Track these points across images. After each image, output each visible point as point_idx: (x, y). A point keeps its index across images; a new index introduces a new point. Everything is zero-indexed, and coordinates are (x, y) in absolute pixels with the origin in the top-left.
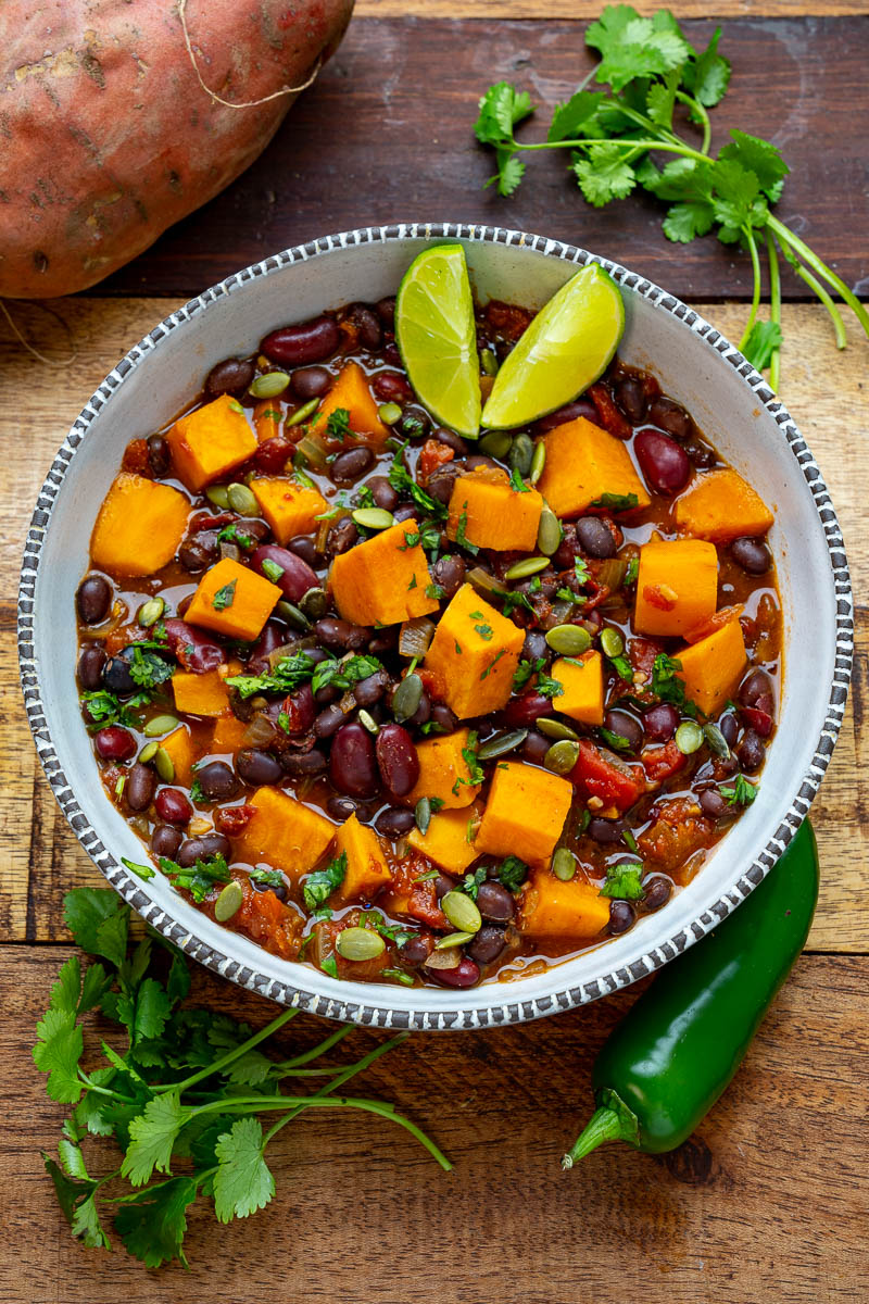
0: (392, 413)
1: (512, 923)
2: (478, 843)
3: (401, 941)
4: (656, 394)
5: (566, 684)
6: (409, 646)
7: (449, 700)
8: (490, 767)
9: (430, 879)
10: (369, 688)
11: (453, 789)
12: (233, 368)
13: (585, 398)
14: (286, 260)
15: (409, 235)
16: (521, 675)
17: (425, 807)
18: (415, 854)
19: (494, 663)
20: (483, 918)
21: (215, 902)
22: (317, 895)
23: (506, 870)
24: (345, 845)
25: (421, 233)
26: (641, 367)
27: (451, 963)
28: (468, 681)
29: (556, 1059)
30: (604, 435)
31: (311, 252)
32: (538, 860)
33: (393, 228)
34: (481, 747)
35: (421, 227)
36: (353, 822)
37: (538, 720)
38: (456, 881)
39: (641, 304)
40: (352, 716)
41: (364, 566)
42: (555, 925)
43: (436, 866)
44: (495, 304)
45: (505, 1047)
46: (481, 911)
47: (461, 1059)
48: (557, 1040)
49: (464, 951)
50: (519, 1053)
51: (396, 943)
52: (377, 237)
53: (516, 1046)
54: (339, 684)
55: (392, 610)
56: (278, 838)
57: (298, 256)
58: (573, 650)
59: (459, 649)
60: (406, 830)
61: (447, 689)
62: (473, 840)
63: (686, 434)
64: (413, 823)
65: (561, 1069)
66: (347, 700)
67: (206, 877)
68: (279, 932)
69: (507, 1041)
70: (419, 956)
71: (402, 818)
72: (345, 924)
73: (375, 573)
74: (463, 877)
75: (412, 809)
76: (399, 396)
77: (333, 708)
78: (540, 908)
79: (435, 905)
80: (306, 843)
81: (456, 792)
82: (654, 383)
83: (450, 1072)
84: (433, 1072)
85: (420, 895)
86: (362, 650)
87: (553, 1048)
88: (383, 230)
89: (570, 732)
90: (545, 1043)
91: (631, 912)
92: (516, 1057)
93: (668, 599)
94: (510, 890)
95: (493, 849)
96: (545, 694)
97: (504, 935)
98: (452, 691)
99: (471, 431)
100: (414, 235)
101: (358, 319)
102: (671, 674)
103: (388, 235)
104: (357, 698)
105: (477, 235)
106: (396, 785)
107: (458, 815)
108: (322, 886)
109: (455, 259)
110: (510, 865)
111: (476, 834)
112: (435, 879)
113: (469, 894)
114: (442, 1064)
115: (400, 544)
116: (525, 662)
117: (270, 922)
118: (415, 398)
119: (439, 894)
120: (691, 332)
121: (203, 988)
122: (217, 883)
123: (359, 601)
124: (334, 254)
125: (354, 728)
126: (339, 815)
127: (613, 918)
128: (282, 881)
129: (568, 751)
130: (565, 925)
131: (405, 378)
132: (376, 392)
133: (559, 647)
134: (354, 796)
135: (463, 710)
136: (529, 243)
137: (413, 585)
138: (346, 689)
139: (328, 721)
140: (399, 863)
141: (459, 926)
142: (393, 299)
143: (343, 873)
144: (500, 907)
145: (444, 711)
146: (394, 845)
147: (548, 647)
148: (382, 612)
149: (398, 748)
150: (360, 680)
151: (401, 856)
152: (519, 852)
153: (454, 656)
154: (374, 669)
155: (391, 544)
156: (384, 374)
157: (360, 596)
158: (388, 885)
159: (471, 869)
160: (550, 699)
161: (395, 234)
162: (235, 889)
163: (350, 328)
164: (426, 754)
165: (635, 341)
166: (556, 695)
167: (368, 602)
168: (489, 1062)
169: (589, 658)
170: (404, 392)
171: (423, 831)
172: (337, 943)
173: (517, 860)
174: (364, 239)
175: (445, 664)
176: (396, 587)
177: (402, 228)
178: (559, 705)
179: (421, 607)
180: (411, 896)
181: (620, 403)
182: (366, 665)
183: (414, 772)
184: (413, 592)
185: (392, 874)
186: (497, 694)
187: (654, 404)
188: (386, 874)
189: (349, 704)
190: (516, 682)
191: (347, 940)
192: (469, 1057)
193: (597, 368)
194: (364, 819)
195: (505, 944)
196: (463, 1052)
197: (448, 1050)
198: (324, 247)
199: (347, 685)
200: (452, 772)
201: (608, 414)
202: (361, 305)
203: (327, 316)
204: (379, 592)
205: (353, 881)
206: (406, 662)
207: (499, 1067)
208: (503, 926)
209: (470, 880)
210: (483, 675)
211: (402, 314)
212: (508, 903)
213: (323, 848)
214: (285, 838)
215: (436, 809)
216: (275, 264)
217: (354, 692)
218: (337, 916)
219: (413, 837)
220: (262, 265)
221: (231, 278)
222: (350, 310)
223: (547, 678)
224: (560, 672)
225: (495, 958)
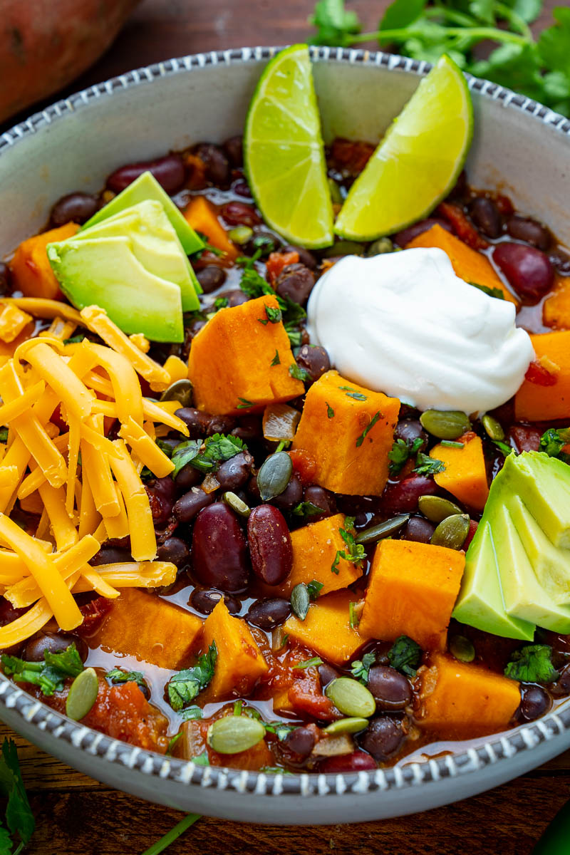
0: (243, 234)
1: (409, 710)
2: (364, 625)
3: (283, 734)
4: (506, 212)
5: (447, 464)
6: (278, 429)
7: (321, 479)
8: (371, 547)
9: (311, 666)
10: (233, 468)
11: (333, 567)
12: (78, 202)
13: (437, 214)
14: (131, 80)
15: (253, 56)
16: (398, 456)
17: (303, 595)
18: (292, 644)
19: (369, 426)
20: (377, 703)
21: (66, 699)
22: (183, 693)
23: (398, 652)
24: (214, 635)
25: (265, 55)
26: (493, 188)
27: (344, 747)
28: (343, 446)
30: (462, 245)
31: (156, 73)
32: (434, 635)
33: (237, 51)
34: (360, 531)
35: (266, 49)
36: (221, 610)
37: (422, 498)
38: (342, 669)
39: (489, 112)
40: (217, 496)
41: (225, 336)
42: (460, 711)
43: (316, 653)
44: (340, 141)
46: (374, 696)
49: (359, 738)
51: (277, 737)
52: (221, 59)
54: (202, 463)
55: (256, 384)
56: (138, 635)
57: (143, 77)
58: (452, 432)
59: (331, 412)
60: (281, 620)
61: (316, 467)
62: (357, 625)
63: (546, 243)
64: (291, 611)
66: (209, 480)
67: (56, 671)
68: (141, 726)
70: (305, 745)
71: (276, 606)
72: (217, 716)
73: (236, 343)
74: (348, 665)
75: (288, 597)
76: (248, 220)
77: (195, 490)
78: (441, 687)
79: (319, 691)
80: (169, 638)
81: (335, 570)
82: (507, 202)
85: (302, 682)
86: (226, 432)
88: (227, 54)
89: (456, 508)
91: (546, 696)
93: (550, 371)
94: (405, 675)
95: (381, 633)
96: (423, 474)
97: (401, 724)
98: (324, 467)
99: (326, 239)
100: (258, 57)
101: (205, 153)
102: (561, 447)
103: (233, 57)
104: (219, 479)
105: (321, 55)
106: (267, 571)
107: (338, 599)
108: (190, 684)
110: (401, 647)
111: (359, 616)
112: (317, 667)
113: (359, 679)
115: (261, 316)
116: (400, 441)
117: (131, 716)
118: (262, 221)
119: (322, 682)
120: (543, 125)
121: (50, 840)
122: (66, 677)
123: (219, 383)
124: (180, 75)
125: (217, 507)
126: (203, 606)
127: (523, 704)
128: (143, 680)
129: (457, 525)
131: (254, 207)
132: (226, 219)
133: (435, 429)
134: (222, 587)
135: (338, 482)
136: (373, 59)
137: (276, 361)
138: (209, 469)
139: (188, 502)
140: (276, 654)
141: (349, 711)
142: (241, 137)
143: (213, 666)
144: (394, 692)
145: (319, 490)
146: (269, 635)
147: (424, 430)
148: (244, 387)
149: (274, 525)
150: (223, 461)
151: (278, 647)
152: (410, 629)
153: (326, 424)
154: (237, 449)
155: (251, 315)
156: (232, 203)
157: (220, 376)
158: (264, 676)
159: (358, 655)
160: (431, 477)
161: (239, 56)
162: (90, 676)
163: (197, 161)
164: (299, 538)
165: (484, 158)
166: (438, 472)
167: (230, 378)
169: (469, 440)
170: (254, 216)
171: (302, 616)
172: (209, 735)
173: (408, 639)
174: (209, 61)
175: (316, 438)
176: (259, 362)
177: (246, 52)
178: (440, 480)
179: (287, 389)
180: (289, 686)
181: (476, 221)
182: (228, 445)
183: (286, 557)
184: (276, 368)
185: (270, 666)
186: (372, 481)
187: (507, 222)
188: (261, 663)
189: (211, 485)
190: (392, 462)
191: (221, 730)
193: (447, 182)
194: (234, 610)
195: (404, 734)
198: (170, 69)
199: (210, 465)
200: (331, 547)
201: (464, 225)
202: (207, 145)
203: (172, 155)
204: (241, 363)
205: (225, 669)
208: (397, 714)
209: (357, 666)
210: (359, 441)
211: (251, 140)
212: (403, 686)
213: (188, 642)
214: (145, 635)
215: (315, 598)
216: (120, 84)
217: (215, 474)
218: (209, 710)
219: (291, 625)
220: (108, 85)
221: (76, 95)
222: (196, 149)
223: (425, 457)
224: (437, 454)
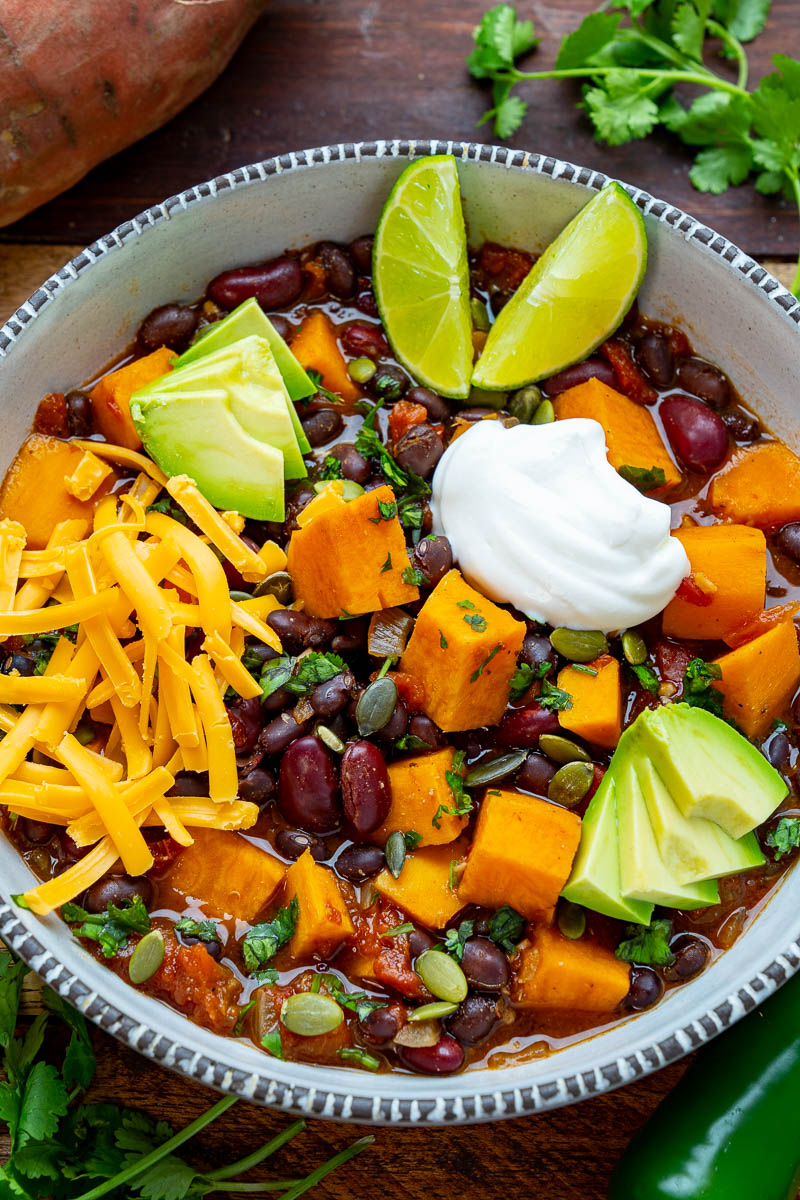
0: (365, 370)
1: (506, 992)
2: (463, 890)
3: (364, 1012)
4: (685, 354)
5: (575, 697)
6: (383, 643)
7: (430, 709)
8: (478, 794)
9: (402, 933)
10: (329, 693)
11: (434, 820)
12: (173, 315)
13: (598, 356)
14: (240, 179)
15: (388, 153)
16: (520, 682)
17: (398, 844)
18: (383, 902)
19: (487, 660)
20: (469, 984)
21: (130, 957)
22: (259, 952)
23: (499, 924)
24: (296, 888)
25: (404, 151)
26: (667, 321)
27: (428, 1039)
28: (456, 682)
29: (560, 1176)
30: (623, 400)
31: (270, 171)
32: (539, 911)
33: (370, 145)
34: (471, 769)
35: (404, 144)
36: (306, 861)
37: (543, 737)
38: (435, 937)
39: (668, 235)
40: (307, 728)
41: (328, 539)
42: (561, 995)
43: (410, 918)
44: (491, 246)
45: (494, 1158)
46: (467, 975)
47: (439, 1174)
48: (561, 1151)
49: (444, 1025)
50: (513, 1167)
51: (357, 1015)
52: (350, 154)
53: (509, 1158)
54: (295, 687)
55: (361, 596)
56: (212, 880)
57: (254, 175)
58: (584, 655)
59: (444, 643)
60: (373, 874)
61: (426, 696)
62: (456, 885)
63: (725, 399)
64: (383, 864)
65: (565, 1189)
66: (302, 707)
67: (120, 925)
68: (209, 997)
69: (497, 1151)
70: (387, 1032)
71: (368, 857)
72: (294, 988)
73: (341, 549)
74: (443, 933)
75: (382, 845)
76: (372, 350)
77: (285, 717)
78: (542, 973)
79: (407, 967)
80: (248, 886)
81: (436, 824)
82: (682, 339)
83: (424, 1190)
84: (403, 1191)
85: (390, 954)
86: (323, 647)
87: (556, 1161)
88: (357, 147)
89: (581, 752)
90: (545, 1154)
91: (657, 982)
92: (508, 1173)
93: (705, 591)
94: (504, 950)
95: (482, 898)
96: (548, 707)
97: (495, 1007)
98: (434, 697)
99: (461, 390)
100: (395, 152)
101: (327, 259)
102: (707, 684)
103: (364, 152)
104: (314, 705)
105: (471, 155)
106: (361, 820)
107: (438, 853)
108: (267, 942)
109: (445, 171)
110: (503, 918)
111: (459, 879)
112: (408, 934)
113: (453, 953)
114: (415, 1180)
115: (373, 514)
116: (525, 666)
117: (198, 984)
118: (390, 352)
119: (413, 953)
120: (730, 271)
121: (112, 1077)
122: (132, 933)
123: (321, 586)
124: (300, 173)
125: (309, 742)
126: (290, 852)
127: (633, 989)
128: (215, 934)
129: (579, 775)
130: (572, 996)
131: (380, 330)
132: (345, 345)
133: (566, 650)
134: (310, 829)
135: (448, 719)
136: (534, 165)
137: (388, 566)
138: (302, 694)
139: (277, 732)
140: (365, 914)
141: (439, 993)
142: (371, 237)
143: (293, 925)
144: (490, 972)
145: (426, 722)
146: (358, 891)
147: (554, 651)
148: (348, 599)
149: (369, 770)
150: (319, 683)
151: (367, 905)
152: (514, 900)
153: (439, 652)
154: (336, 669)
155: (361, 514)
156: (354, 324)
157: (322, 578)
158: (349, 941)
159: (454, 923)
160: (556, 713)
161: (373, 152)
162: (156, 940)
163: (316, 269)
164: (400, 777)
165: (659, 288)
166: (563, 709)
167: (332, 586)
168: (474, 1179)
169: (604, 664)
170: (378, 344)
171: (396, 873)
172: (283, 1012)
173: (512, 911)
174: (335, 157)
175: (427, 664)
176: (367, 568)
177: (381, 145)
178: (566, 720)
179: (398, 596)
180: (377, 955)
181: (643, 364)
182: (326, 664)
183: (384, 801)
184: (387, 574)
185: (356, 928)
186: (491, 705)
187: (682, 366)
188: (346, 926)
189: (305, 712)
190: (513, 690)
191: (296, 1009)
192: (449, 1171)
193: (613, 320)
194: (321, 857)
195: (497, 1019)
196: (441, 1165)
197: (421, 1161)
198: (287, 165)
199: (303, 688)
200: (433, 798)
201: (627, 375)
202: (331, 244)
203: (287, 257)
204: (345, 572)
205: (305, 934)
206: (377, 663)
207: (487, 1185)
208: (493, 995)
209: (453, 936)
210: (474, 676)
211: (381, 252)
212: (500, 964)
213: (268, 893)
214: (221, 880)
215: (412, 847)
216: (226, 184)
217: (310, 698)
218: (284, 979)
219: (383, 881)
220: (211, 185)
221: (173, 199)
222: (317, 249)
223: (552, 687)
224: (567, 681)
225: (481, 1037)
